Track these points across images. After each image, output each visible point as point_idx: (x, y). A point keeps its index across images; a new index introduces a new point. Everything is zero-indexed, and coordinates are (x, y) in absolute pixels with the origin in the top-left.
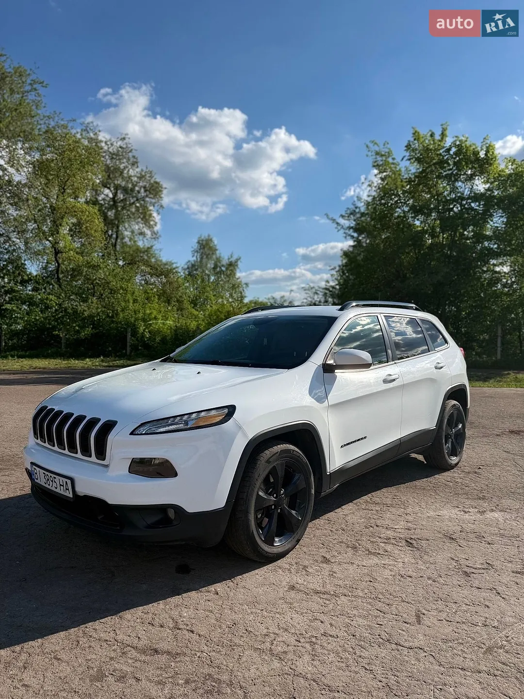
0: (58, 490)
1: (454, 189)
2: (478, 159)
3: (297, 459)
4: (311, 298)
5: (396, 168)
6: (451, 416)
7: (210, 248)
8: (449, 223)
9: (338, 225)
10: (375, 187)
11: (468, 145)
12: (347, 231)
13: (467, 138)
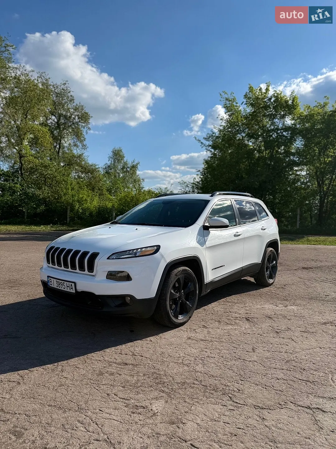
0: (66, 290)
1: (273, 124)
2: (288, 106)
3: (190, 274)
4: (184, 189)
5: (238, 109)
6: (270, 256)
7: (120, 156)
8: (270, 144)
9: (202, 144)
10: (225, 120)
11: (282, 96)
12: (207, 148)
13: (282, 92)
